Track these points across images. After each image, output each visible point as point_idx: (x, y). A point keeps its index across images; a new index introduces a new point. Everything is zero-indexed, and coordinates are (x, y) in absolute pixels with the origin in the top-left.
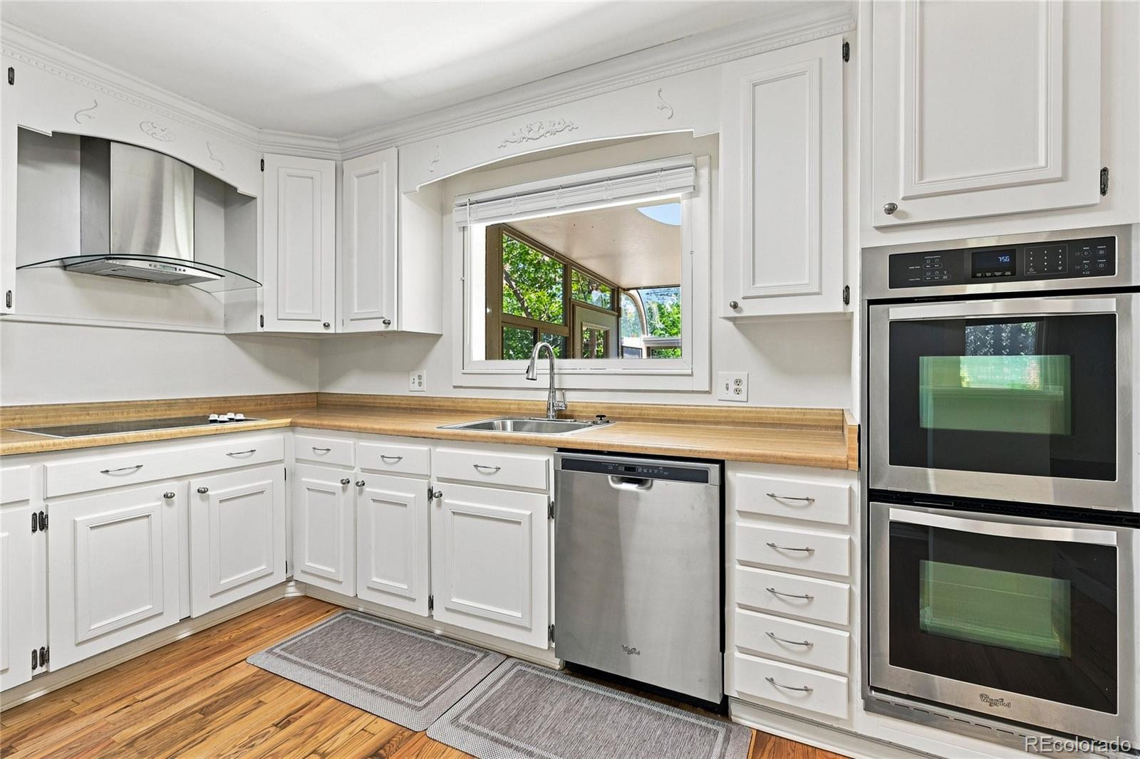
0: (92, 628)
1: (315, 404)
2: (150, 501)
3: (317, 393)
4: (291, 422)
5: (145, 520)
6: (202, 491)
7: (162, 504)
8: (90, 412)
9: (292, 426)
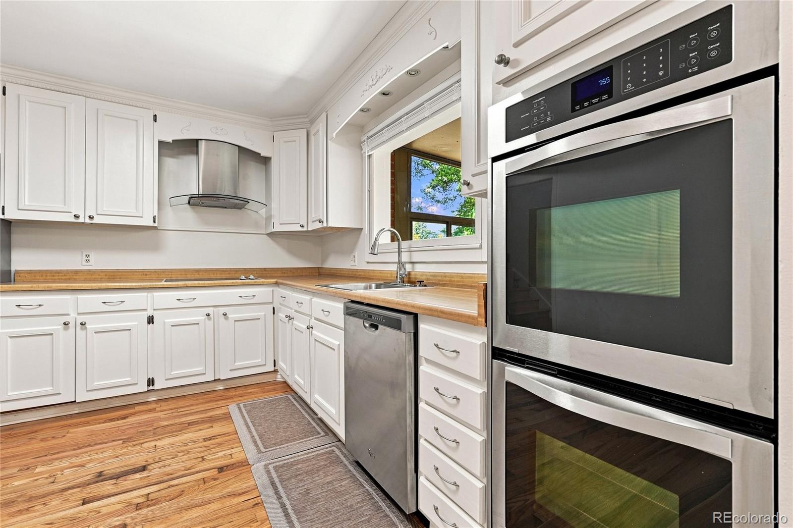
0: (172, 373)
1: (318, 274)
2: (199, 317)
3: (319, 268)
4: (276, 282)
5: (197, 325)
6: (225, 315)
7: (205, 319)
8: (200, 273)
9: (277, 284)
